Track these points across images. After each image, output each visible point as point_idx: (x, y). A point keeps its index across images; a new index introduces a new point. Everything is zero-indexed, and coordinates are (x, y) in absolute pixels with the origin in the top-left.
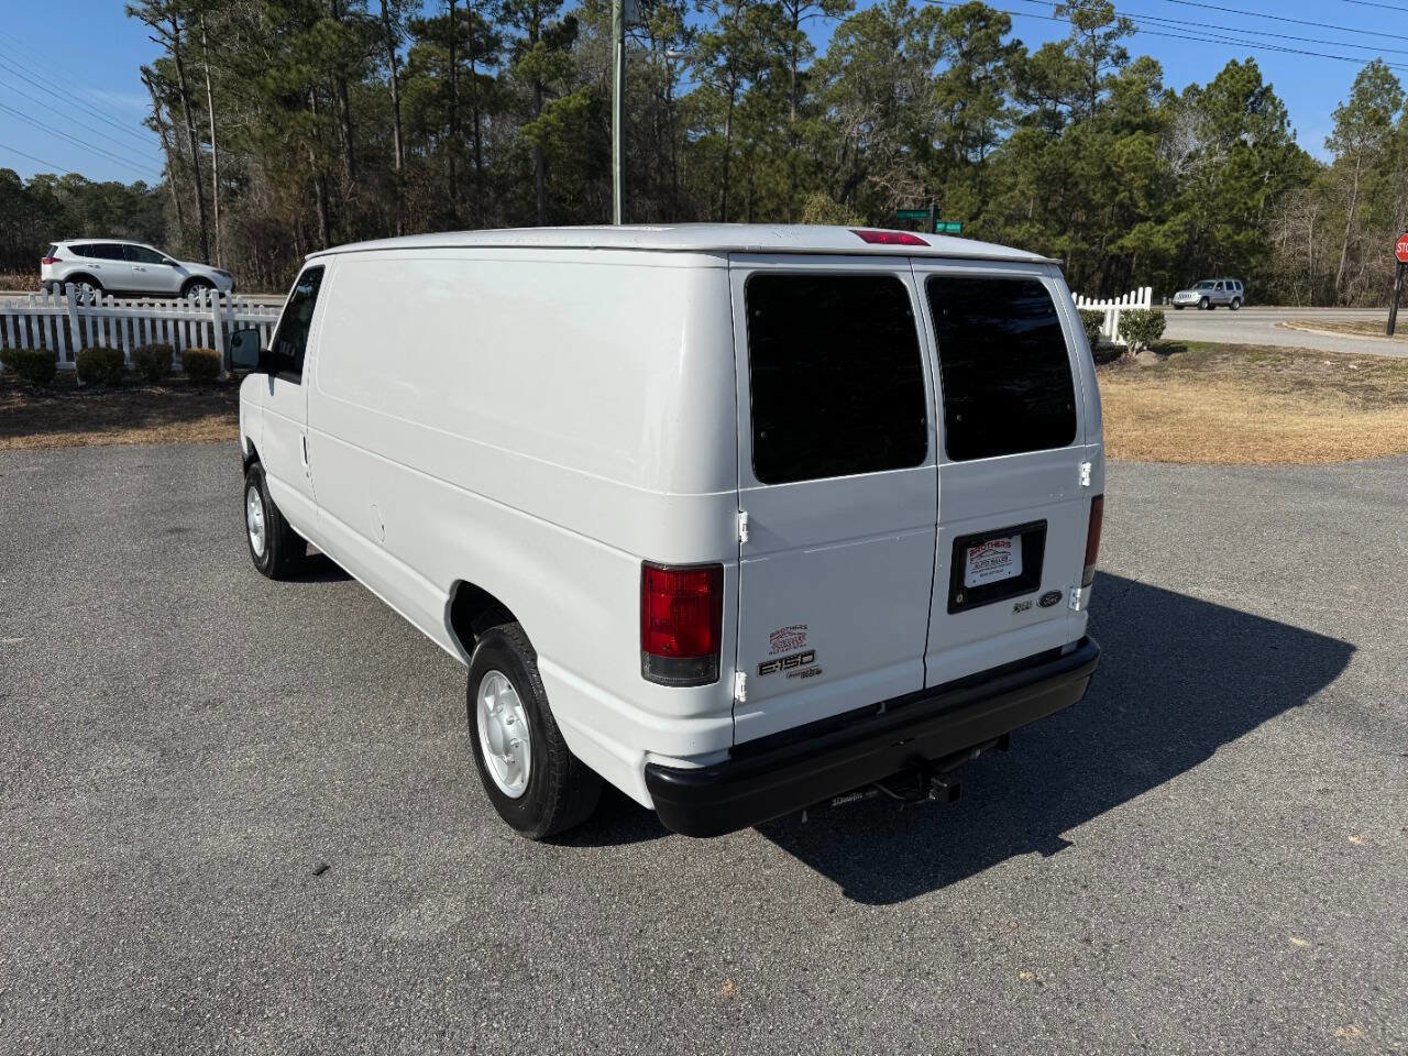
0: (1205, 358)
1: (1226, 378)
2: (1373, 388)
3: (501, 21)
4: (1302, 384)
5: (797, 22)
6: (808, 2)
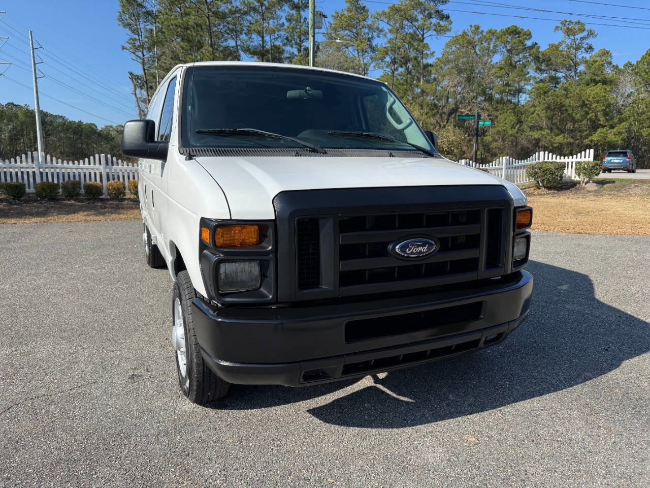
0: (624, 186)
1: (636, 195)
5: (423, 39)
6: (429, 29)
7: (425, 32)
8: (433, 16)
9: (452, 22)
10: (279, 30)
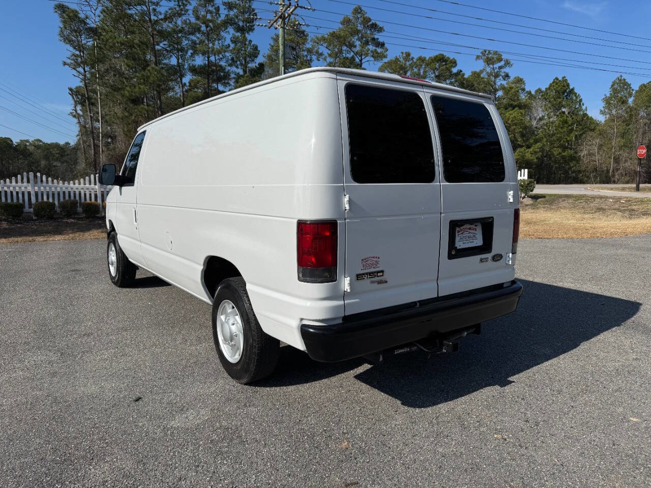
0: (554, 200)
1: (565, 208)
2: (633, 210)
3: (230, 65)
4: (600, 209)
5: (361, 64)
6: (367, 55)
7: (363, 57)
8: (370, 43)
9: (387, 50)
10: (225, 52)
